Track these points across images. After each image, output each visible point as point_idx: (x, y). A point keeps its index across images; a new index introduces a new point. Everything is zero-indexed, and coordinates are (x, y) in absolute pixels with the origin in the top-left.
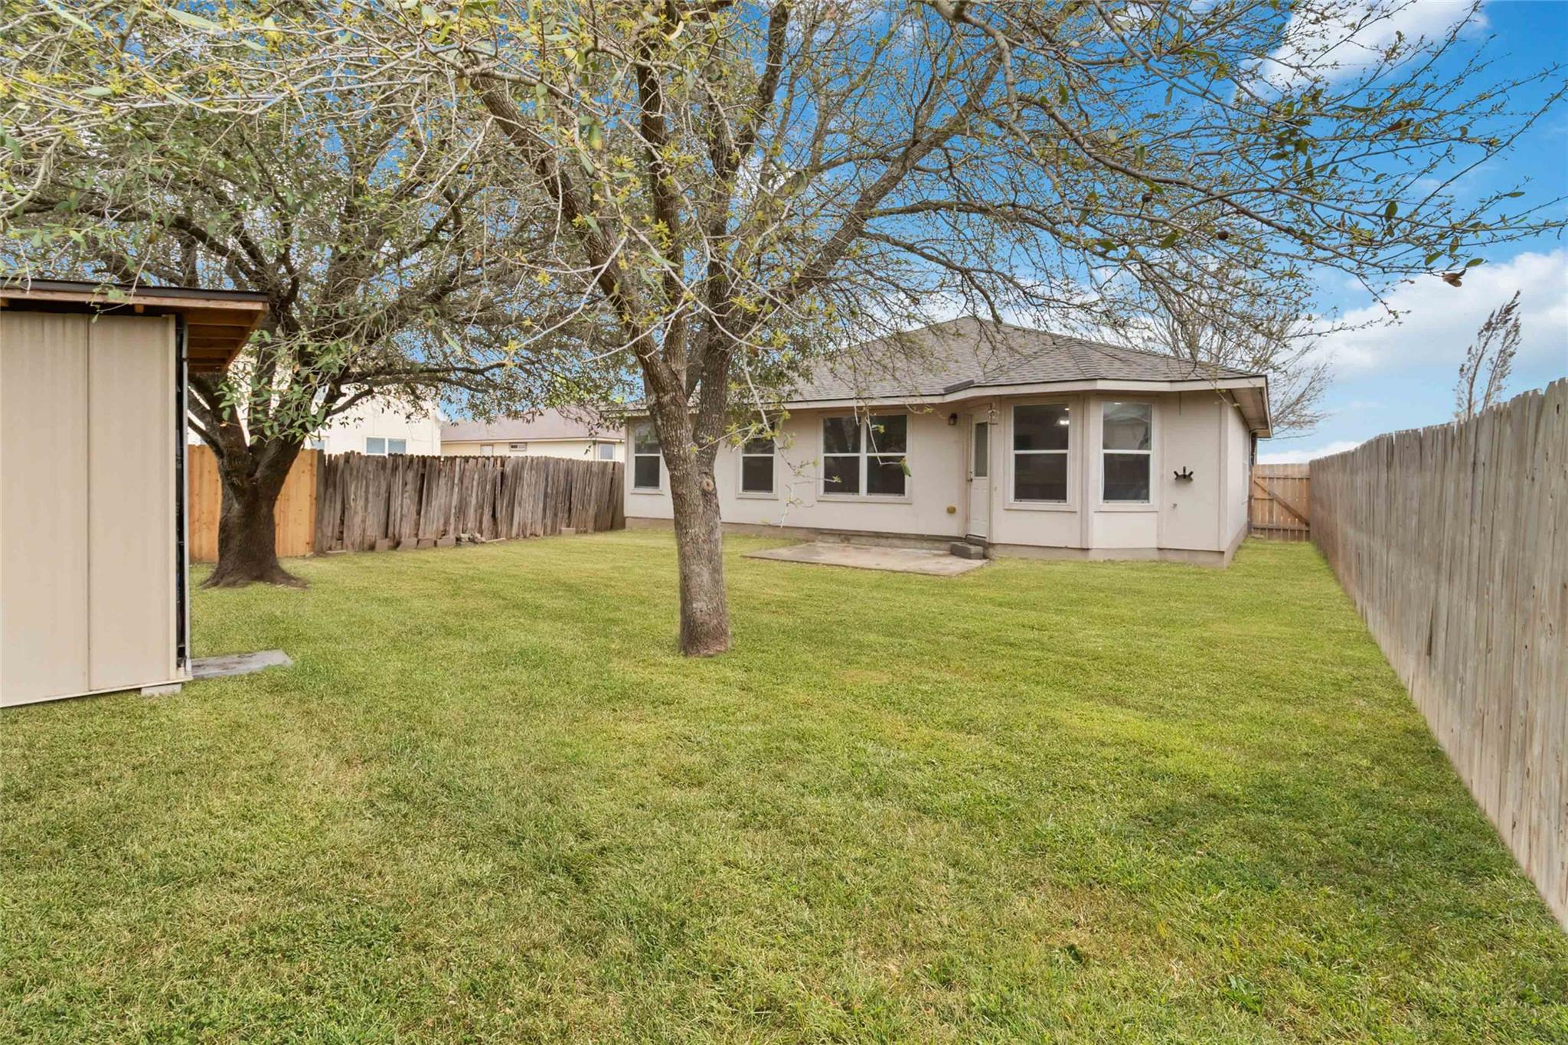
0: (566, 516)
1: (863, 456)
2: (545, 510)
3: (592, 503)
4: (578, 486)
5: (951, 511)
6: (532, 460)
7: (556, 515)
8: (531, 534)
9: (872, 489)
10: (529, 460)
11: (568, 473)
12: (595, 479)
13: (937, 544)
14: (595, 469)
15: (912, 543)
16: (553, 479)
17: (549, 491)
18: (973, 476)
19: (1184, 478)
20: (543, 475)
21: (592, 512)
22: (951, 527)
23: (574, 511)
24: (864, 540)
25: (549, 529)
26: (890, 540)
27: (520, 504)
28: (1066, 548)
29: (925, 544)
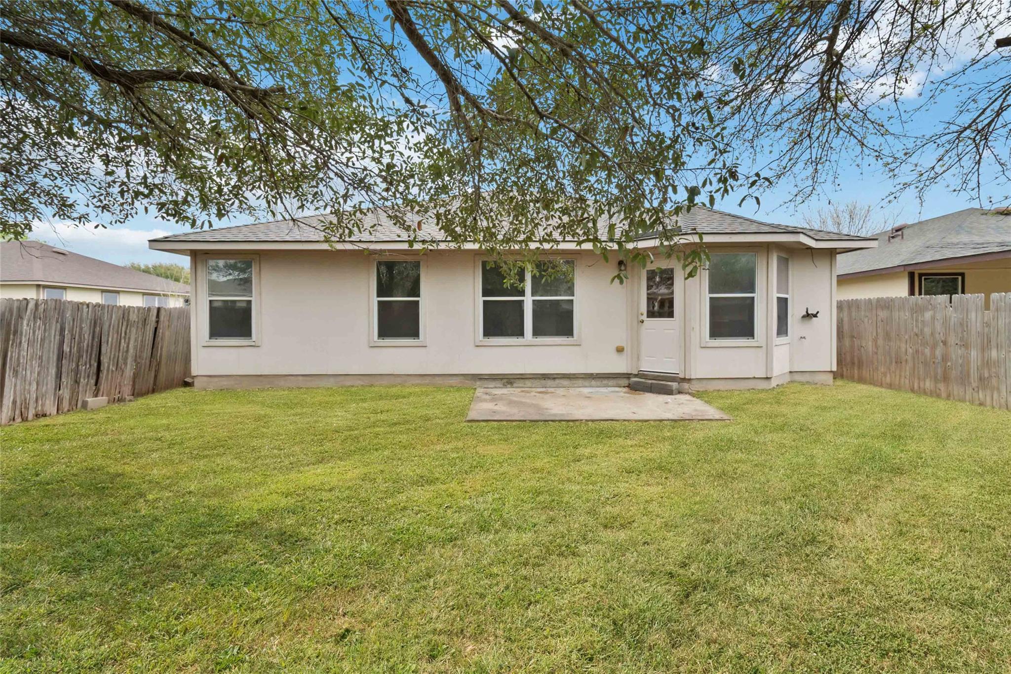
0: (93, 382)
1: (528, 301)
2: (59, 376)
3: (129, 361)
4: (109, 339)
5: (620, 350)
6: (37, 305)
7: (77, 382)
8: (37, 416)
9: (538, 332)
10: (31, 305)
11: (96, 323)
12: (134, 330)
13: (605, 382)
14: (133, 317)
15: (580, 382)
16: (71, 331)
17: (66, 349)
18: (644, 317)
19: (808, 316)
20: (54, 328)
21: (129, 371)
22: (620, 365)
23: (103, 375)
24: (529, 383)
25: (65, 405)
26: (557, 381)
27: (16, 373)
28: (754, 378)
29: (593, 383)
